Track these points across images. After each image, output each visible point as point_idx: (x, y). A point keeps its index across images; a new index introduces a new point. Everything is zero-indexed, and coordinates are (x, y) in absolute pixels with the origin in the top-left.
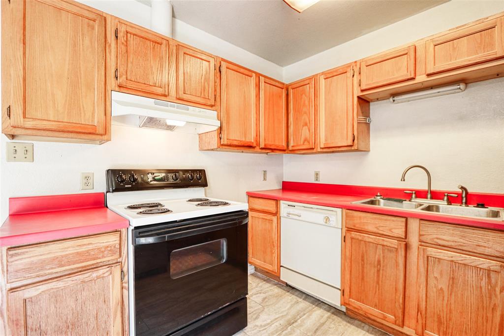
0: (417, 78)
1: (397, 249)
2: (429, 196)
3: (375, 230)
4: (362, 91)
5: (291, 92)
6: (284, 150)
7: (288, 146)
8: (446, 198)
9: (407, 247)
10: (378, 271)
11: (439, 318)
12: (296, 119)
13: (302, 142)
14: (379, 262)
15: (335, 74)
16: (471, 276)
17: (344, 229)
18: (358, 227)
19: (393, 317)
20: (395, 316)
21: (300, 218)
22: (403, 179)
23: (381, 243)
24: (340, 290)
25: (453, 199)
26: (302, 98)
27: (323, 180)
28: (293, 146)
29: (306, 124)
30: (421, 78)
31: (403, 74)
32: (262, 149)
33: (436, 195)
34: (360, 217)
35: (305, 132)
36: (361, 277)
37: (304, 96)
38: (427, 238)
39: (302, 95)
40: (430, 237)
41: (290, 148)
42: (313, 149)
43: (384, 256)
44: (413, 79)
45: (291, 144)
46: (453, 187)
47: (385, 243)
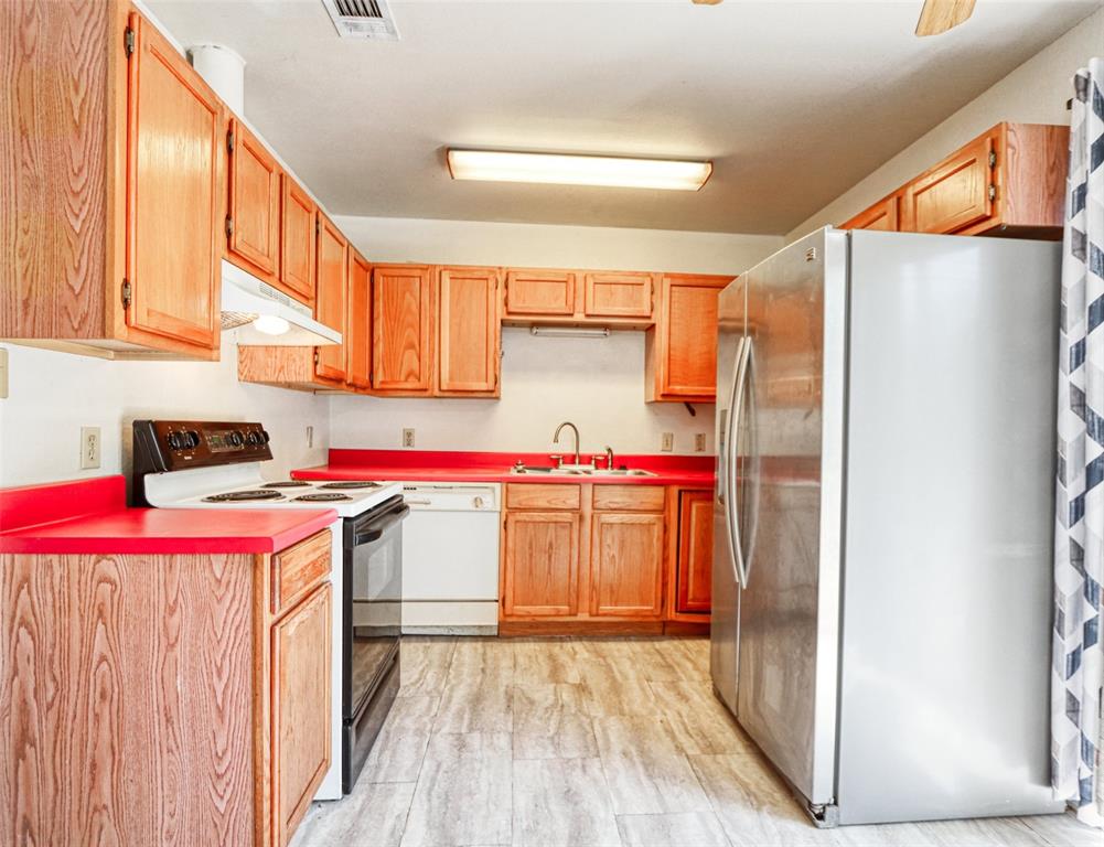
0: (576, 314)
1: (571, 524)
2: (577, 461)
3: (547, 505)
4: (509, 313)
5: (380, 281)
6: (364, 389)
7: (372, 382)
8: (593, 462)
9: (581, 518)
10: (550, 557)
11: (611, 587)
12: (391, 335)
13: (403, 378)
14: (551, 545)
15: (468, 276)
16: (636, 534)
17: (505, 511)
18: (525, 504)
19: (567, 608)
20: (569, 605)
21: (428, 507)
22: (556, 441)
23: (554, 519)
24: (497, 601)
25: (602, 463)
26: (404, 298)
27: (419, 445)
28: (382, 382)
29: (411, 346)
30: (579, 317)
31: (560, 306)
32: (349, 385)
33: (586, 460)
34: (528, 492)
35: (409, 360)
36: (528, 572)
37: (408, 295)
38: (601, 504)
39: (404, 293)
40: (603, 502)
41: (377, 385)
42: (425, 390)
43: (556, 536)
44: (571, 315)
45: (379, 377)
46: (599, 450)
47: (559, 519)
